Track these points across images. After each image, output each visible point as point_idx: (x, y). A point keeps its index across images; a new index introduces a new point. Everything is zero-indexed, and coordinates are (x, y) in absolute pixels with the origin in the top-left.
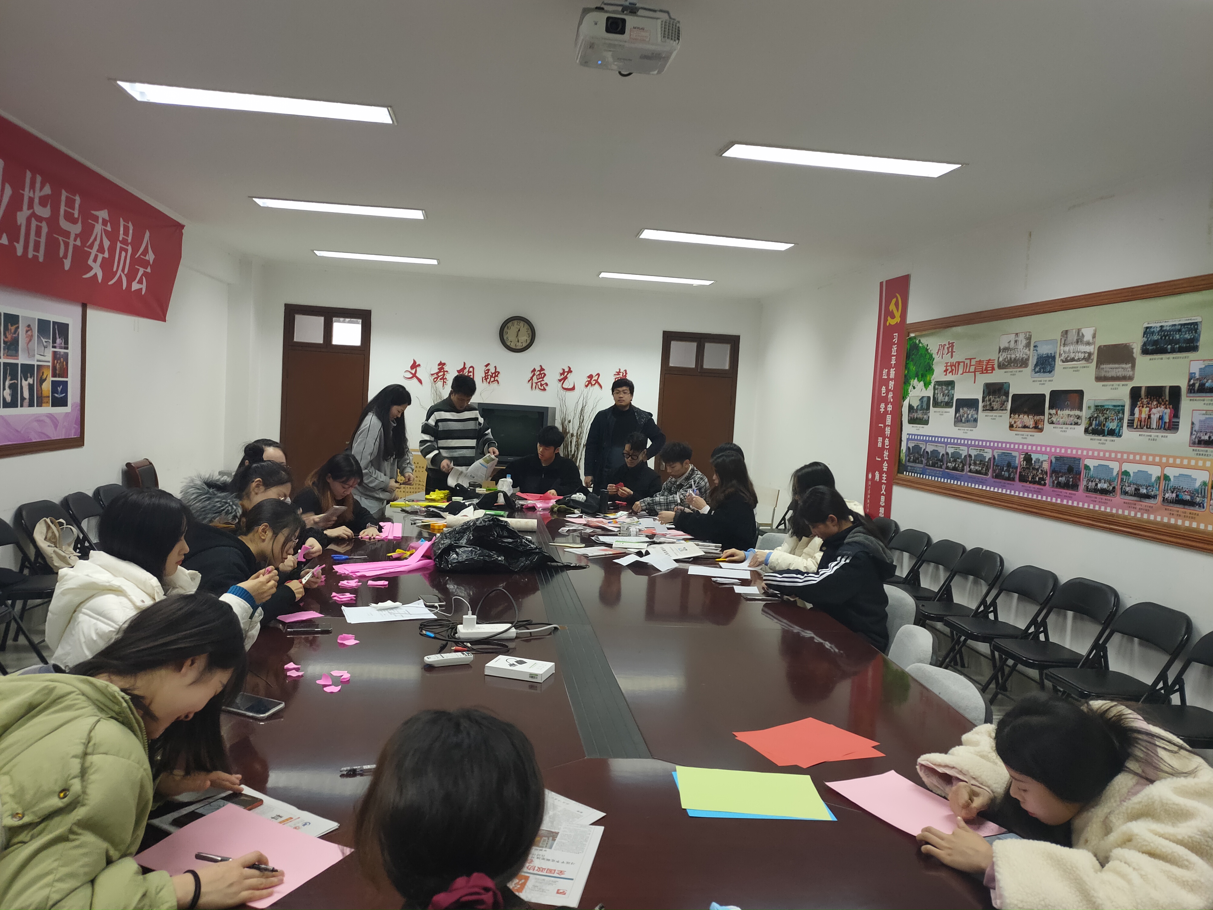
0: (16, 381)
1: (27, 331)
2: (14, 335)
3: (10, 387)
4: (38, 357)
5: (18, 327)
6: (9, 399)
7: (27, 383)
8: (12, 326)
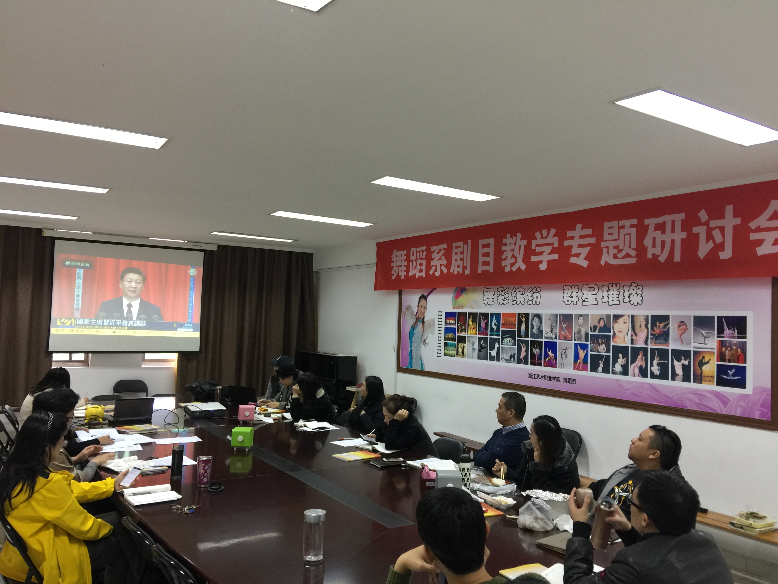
0: (666, 362)
1: (679, 326)
2: (663, 330)
3: (658, 365)
4: (693, 344)
5: (669, 324)
6: (657, 373)
7: (680, 363)
8: (660, 323)
